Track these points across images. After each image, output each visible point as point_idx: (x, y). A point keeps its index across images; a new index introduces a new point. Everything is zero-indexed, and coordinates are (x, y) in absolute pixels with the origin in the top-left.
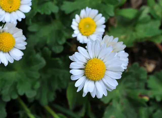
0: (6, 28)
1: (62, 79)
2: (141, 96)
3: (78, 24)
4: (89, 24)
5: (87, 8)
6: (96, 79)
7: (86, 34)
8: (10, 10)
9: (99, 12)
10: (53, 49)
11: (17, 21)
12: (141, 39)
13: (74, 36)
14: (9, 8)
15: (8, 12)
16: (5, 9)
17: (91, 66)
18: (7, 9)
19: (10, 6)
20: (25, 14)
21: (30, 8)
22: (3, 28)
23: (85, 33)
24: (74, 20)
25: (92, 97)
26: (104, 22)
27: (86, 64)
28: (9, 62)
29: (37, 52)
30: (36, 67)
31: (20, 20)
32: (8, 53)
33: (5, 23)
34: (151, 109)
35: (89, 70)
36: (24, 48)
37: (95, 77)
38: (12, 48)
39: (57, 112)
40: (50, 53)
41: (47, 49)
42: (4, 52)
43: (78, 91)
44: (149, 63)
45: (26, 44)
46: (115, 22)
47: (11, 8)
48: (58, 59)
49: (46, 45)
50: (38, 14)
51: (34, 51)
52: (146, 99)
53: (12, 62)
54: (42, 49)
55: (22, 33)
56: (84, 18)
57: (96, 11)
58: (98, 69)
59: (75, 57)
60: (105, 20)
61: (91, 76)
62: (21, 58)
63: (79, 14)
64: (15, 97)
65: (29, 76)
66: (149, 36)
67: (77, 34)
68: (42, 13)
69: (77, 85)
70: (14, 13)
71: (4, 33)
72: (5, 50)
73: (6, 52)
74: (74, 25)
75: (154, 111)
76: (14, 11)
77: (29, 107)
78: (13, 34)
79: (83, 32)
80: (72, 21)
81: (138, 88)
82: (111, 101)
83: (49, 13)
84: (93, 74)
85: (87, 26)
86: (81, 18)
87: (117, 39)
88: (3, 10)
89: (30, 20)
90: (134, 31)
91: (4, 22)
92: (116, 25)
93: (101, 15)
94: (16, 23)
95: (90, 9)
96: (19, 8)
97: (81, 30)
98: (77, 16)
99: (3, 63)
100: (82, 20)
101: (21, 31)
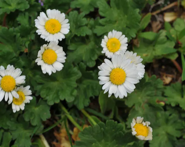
0: (50, 46)
1: (95, 88)
2: (158, 102)
3: (107, 43)
4: (115, 43)
5: (113, 31)
6: (119, 83)
7: (113, 51)
8: (53, 32)
9: (123, 34)
10: (88, 64)
11: (59, 40)
12: (159, 56)
13: (103, 52)
14: (52, 30)
15: (52, 33)
16: (49, 31)
17: (114, 73)
18: (51, 31)
19: (53, 29)
20: (65, 35)
21: (69, 31)
22: (48, 45)
23: (111, 50)
24: (103, 40)
25: (115, 98)
26: (127, 42)
27: (111, 72)
28: (52, 72)
29: (75, 66)
30: (74, 78)
31: (61, 40)
32: (52, 65)
33: (50, 42)
34: (168, 113)
35: (113, 76)
36: (64, 61)
37: (118, 82)
38: (55, 62)
39: (91, 114)
40: (85, 67)
41: (82, 64)
42: (48, 64)
43: (105, 93)
44: (166, 77)
45: (65, 58)
46: (138, 43)
47: (54, 31)
48: (91, 72)
49: (82, 61)
50: (76, 36)
51: (72, 65)
52: (163, 104)
53: (54, 72)
54: (78, 64)
55: (63, 50)
56: (111, 38)
57: (121, 33)
58: (119, 76)
59: (103, 67)
60: (128, 40)
61: (114, 81)
62: (62, 69)
63: (107, 36)
64: (57, 101)
65: (69, 85)
66: (165, 53)
67: (105, 51)
68: (79, 35)
69: (103, 88)
70: (56, 34)
71: (48, 50)
72: (49, 62)
73: (50, 65)
74: (103, 44)
75: (170, 115)
76: (56, 33)
77: (69, 111)
78: (56, 51)
79: (110, 49)
80: (101, 41)
81: (156, 95)
82: (134, 105)
83: (84, 35)
84: (116, 80)
85: (114, 45)
86: (109, 39)
87: (136, 54)
88: (48, 32)
89: (69, 41)
90: (154, 50)
91: (48, 41)
92: (139, 46)
93: (124, 36)
94: (58, 42)
95: (116, 31)
96: (60, 30)
97: (109, 47)
98: (105, 37)
99: (48, 72)
100: (109, 40)
101: (61, 48)
